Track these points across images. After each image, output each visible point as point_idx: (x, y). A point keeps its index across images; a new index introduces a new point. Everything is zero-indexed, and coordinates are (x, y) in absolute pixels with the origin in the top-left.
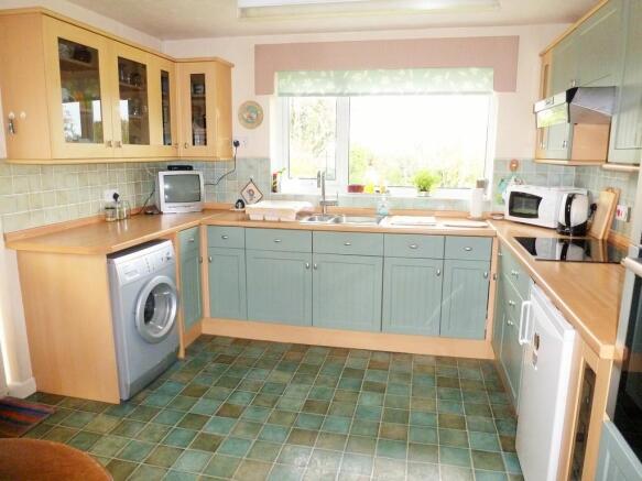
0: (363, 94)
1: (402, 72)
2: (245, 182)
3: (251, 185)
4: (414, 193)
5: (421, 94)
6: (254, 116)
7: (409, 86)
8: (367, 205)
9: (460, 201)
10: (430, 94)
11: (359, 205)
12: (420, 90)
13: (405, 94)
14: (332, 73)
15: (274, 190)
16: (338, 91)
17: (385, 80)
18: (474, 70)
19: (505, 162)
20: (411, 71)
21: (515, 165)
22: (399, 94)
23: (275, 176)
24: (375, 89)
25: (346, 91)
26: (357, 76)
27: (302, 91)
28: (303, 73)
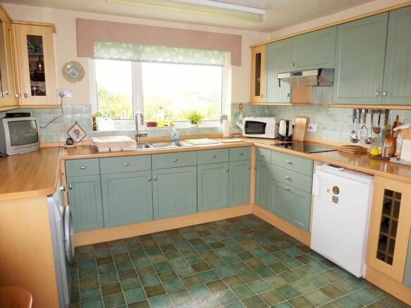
0: (153, 62)
1: (176, 49)
2: (70, 125)
3: (76, 126)
4: (189, 125)
5: (188, 64)
6: (76, 73)
7: (181, 59)
8: (163, 134)
9: (215, 128)
10: (193, 64)
11: (158, 135)
12: (186, 62)
13: (179, 63)
14: (131, 46)
15: (95, 129)
16: (136, 58)
17: (166, 54)
18: (216, 52)
19: (236, 104)
20: (182, 49)
21: (241, 106)
22: (174, 63)
23: (94, 119)
24: (160, 59)
25: (141, 59)
26: (148, 49)
27: (109, 57)
28: (109, 43)
